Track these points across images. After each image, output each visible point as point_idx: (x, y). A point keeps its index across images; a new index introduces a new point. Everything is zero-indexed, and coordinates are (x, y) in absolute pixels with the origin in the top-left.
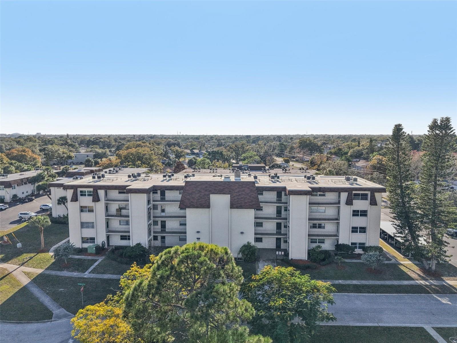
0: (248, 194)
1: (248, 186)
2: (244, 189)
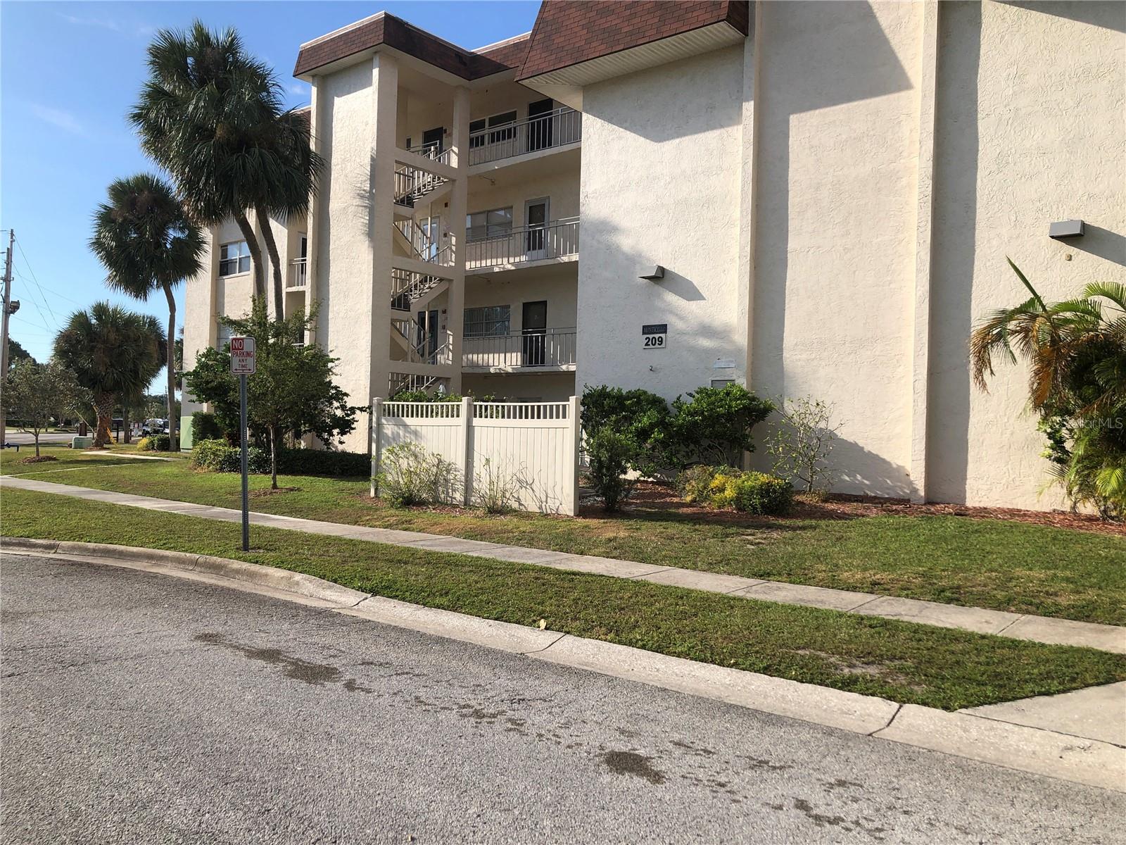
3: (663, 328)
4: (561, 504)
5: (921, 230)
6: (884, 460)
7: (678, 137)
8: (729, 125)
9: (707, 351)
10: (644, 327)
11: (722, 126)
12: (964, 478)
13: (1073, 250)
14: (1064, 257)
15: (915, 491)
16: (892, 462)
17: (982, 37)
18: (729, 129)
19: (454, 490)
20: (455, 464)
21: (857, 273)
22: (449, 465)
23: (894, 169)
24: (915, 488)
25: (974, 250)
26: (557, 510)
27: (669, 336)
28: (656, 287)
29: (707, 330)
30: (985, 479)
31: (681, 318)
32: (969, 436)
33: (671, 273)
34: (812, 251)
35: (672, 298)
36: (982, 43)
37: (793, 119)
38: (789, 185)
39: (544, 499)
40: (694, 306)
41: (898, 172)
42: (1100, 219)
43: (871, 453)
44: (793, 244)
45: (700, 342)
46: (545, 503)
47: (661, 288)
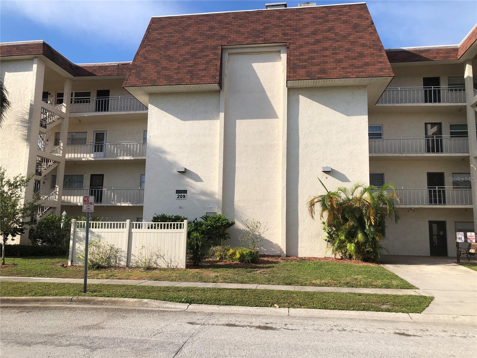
0: (344, 37)
1: (344, 18)
2: (330, 25)
3: (185, 192)
4: (178, 264)
5: (283, 165)
6: (271, 242)
7: (192, 120)
8: (213, 120)
9: (204, 201)
10: (176, 190)
11: (210, 119)
12: (298, 247)
13: (327, 176)
14: (325, 177)
15: (283, 252)
16: (274, 242)
17: (300, 106)
18: (213, 121)
19: (120, 260)
20: (121, 249)
21: (261, 177)
22: (117, 249)
23: (273, 143)
24: (282, 251)
25: (299, 173)
26: (176, 266)
27: (188, 195)
28: (182, 175)
29: (204, 193)
30: (304, 247)
31: (194, 188)
32: (299, 233)
33: (189, 171)
34: (245, 168)
35: (189, 180)
36: (300, 108)
37: (238, 122)
38: (236, 144)
39: (169, 262)
40: (199, 184)
41: (274, 145)
42: (334, 167)
43: (266, 239)
44: (238, 164)
45: (201, 198)
46: (170, 264)
47: (184, 176)
